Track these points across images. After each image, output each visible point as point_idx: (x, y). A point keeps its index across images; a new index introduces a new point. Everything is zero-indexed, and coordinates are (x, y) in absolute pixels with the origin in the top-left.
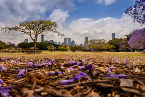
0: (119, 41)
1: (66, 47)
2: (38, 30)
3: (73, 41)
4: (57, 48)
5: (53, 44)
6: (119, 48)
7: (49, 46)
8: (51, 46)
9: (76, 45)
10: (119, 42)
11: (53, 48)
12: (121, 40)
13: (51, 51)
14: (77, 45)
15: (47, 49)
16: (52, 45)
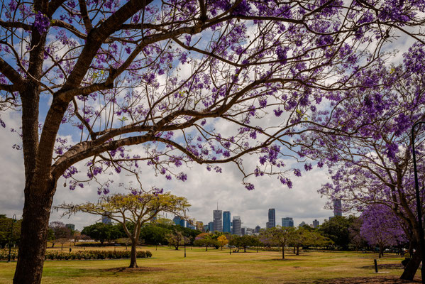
0: (348, 222)
1: (216, 238)
2: (144, 212)
3: (236, 219)
4: (192, 240)
5: (183, 228)
6: (349, 242)
7: (172, 234)
8: (175, 234)
9: (246, 230)
10: (348, 226)
11: (183, 241)
12: (352, 221)
13: (177, 249)
14: (248, 230)
15: (165, 243)
16: (180, 233)
